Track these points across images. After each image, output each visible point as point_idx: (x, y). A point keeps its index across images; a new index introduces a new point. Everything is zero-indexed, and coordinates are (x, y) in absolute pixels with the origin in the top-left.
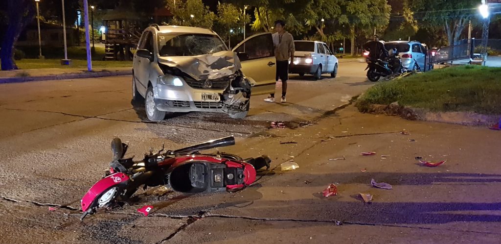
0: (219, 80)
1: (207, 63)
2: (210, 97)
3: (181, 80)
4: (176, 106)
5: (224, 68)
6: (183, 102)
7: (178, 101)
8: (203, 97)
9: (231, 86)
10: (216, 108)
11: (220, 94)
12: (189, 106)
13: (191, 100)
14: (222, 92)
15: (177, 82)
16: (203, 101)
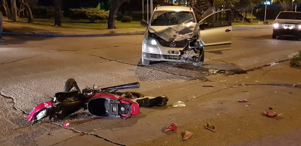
0: (181, 41)
1: (177, 31)
2: (173, 52)
3: (156, 41)
4: (153, 57)
5: (186, 34)
6: (156, 54)
7: (153, 54)
8: (169, 52)
9: (189, 46)
10: (177, 59)
11: (180, 51)
12: (160, 57)
13: (161, 53)
14: (182, 49)
15: (154, 42)
16: (169, 54)
